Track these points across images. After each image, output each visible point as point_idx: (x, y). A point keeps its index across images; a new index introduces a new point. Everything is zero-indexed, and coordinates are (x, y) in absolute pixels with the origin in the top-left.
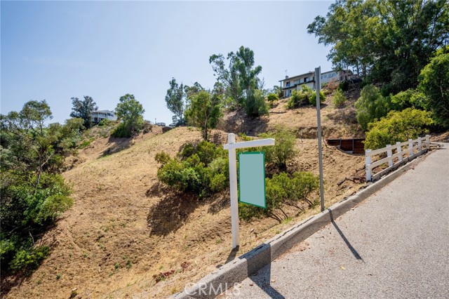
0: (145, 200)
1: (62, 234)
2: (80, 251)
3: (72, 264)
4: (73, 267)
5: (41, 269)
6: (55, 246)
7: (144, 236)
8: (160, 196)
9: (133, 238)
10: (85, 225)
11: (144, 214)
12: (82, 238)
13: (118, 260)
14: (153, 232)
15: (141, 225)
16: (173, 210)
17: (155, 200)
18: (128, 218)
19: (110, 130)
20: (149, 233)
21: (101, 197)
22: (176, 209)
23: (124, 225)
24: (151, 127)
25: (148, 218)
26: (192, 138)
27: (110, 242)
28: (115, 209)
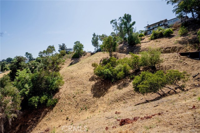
0: (89, 82)
1: (61, 94)
2: (68, 102)
3: (66, 106)
4: (66, 107)
5: (56, 107)
6: (59, 99)
7: (91, 97)
8: (95, 81)
9: (86, 98)
10: (68, 91)
11: (89, 88)
12: (68, 96)
13: (82, 106)
14: (94, 96)
15: (89, 93)
16: (101, 87)
17: (93, 83)
18: (84, 89)
19: (71, 55)
20: (92, 96)
21: (73, 81)
22: (102, 87)
23: (82, 92)
24: (86, 53)
25: (91, 90)
26: (105, 56)
27: (78, 99)
28: (78, 86)
